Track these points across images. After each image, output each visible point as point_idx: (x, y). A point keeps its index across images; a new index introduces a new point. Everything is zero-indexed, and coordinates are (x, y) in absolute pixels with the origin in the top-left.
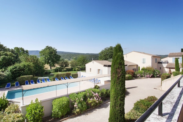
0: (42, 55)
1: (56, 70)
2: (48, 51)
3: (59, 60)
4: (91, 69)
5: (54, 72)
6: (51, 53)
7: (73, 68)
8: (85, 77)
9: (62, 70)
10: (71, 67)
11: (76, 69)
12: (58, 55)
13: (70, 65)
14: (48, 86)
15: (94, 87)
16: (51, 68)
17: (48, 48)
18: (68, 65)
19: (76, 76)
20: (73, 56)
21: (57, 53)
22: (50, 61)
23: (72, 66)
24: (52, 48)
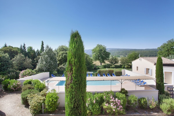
0: (93, 53)
1: (105, 67)
2: (98, 49)
3: (108, 57)
4: (137, 67)
5: (103, 68)
6: (101, 50)
7: (122, 65)
8: (129, 76)
9: (111, 67)
10: (120, 64)
11: (126, 66)
12: (107, 52)
13: (120, 62)
14: (104, 80)
15: (120, 90)
16: (101, 64)
17: (99, 46)
18: (118, 61)
19: (119, 74)
20: (129, 52)
21: (106, 50)
22: (100, 58)
23: (122, 63)
24: (102, 46)
